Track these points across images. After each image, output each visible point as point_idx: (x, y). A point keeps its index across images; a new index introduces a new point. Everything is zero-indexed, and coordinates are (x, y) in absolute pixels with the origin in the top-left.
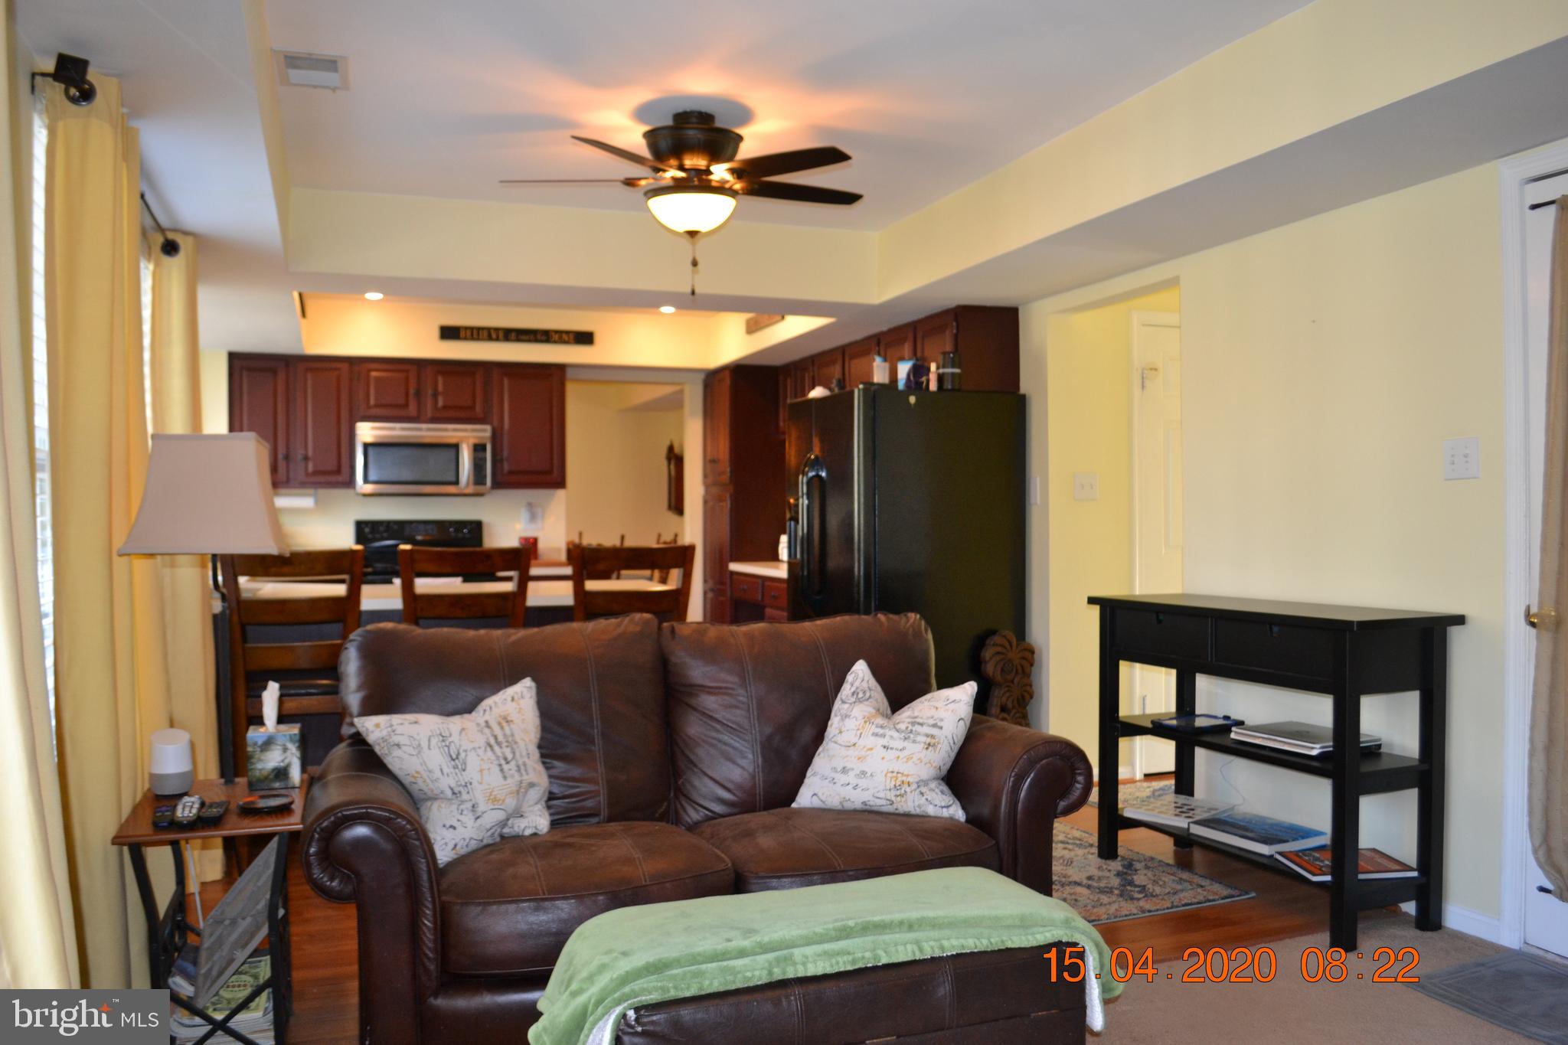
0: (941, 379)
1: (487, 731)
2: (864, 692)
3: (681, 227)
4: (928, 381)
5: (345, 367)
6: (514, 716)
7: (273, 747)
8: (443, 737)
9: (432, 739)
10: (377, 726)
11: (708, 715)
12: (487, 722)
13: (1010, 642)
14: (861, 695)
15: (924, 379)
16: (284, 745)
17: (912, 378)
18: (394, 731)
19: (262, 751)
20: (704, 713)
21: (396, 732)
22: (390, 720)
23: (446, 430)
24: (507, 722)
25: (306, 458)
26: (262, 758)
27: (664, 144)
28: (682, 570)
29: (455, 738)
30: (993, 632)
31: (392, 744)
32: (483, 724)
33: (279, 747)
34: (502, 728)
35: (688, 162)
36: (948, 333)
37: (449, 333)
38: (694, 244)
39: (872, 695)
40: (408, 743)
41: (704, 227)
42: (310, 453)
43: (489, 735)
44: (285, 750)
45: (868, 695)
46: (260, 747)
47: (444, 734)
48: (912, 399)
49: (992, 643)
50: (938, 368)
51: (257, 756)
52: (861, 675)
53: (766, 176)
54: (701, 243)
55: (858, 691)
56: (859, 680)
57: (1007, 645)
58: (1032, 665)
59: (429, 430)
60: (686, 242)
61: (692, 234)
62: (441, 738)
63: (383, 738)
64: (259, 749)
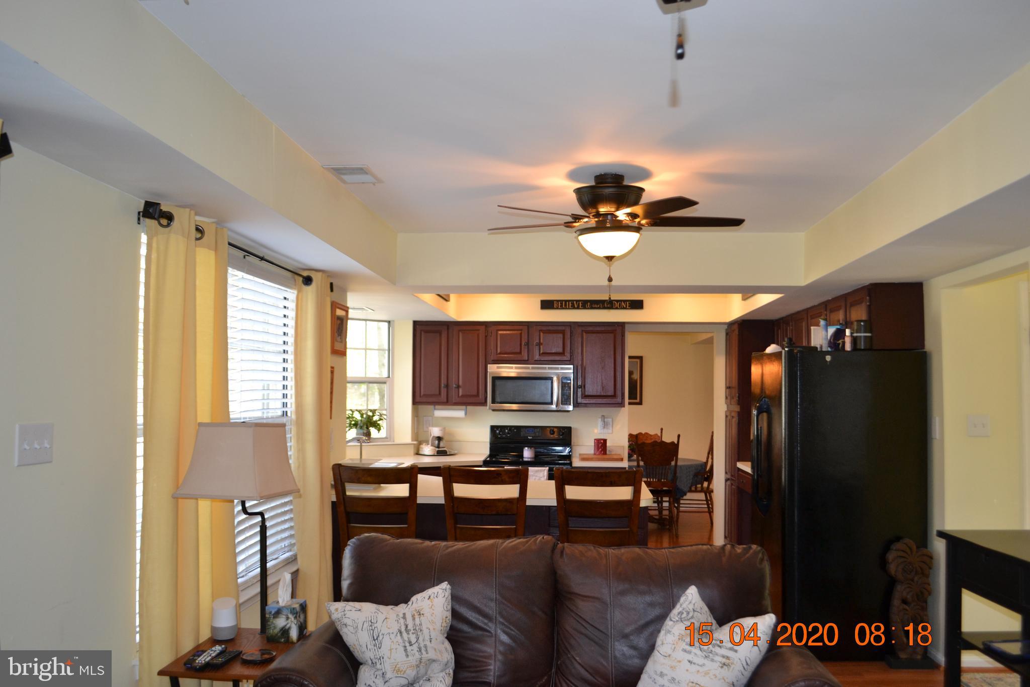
0: (855, 340)
1: (402, 621)
2: (688, 613)
3: (602, 253)
4: (844, 343)
5: (483, 328)
6: (426, 611)
7: (280, 616)
8: (372, 623)
9: (365, 623)
10: (337, 610)
11: (579, 615)
12: (404, 614)
13: (911, 549)
14: (684, 615)
15: (840, 341)
16: (287, 615)
17: (832, 340)
18: (345, 615)
19: (274, 618)
20: (577, 614)
21: (346, 616)
22: (345, 607)
23: (545, 368)
24: (420, 614)
25: (458, 387)
26: (274, 622)
27: (586, 198)
28: (633, 487)
29: (379, 625)
30: (898, 539)
31: (343, 623)
32: (401, 615)
33: (284, 616)
34: (414, 619)
35: (603, 209)
36: (863, 304)
37: (546, 305)
38: (610, 266)
39: (695, 616)
40: (351, 625)
41: (617, 253)
42: (461, 383)
43: (402, 624)
44: (288, 618)
45: (691, 615)
46: (274, 614)
47: (373, 621)
48: (828, 358)
49: (894, 548)
50: (852, 333)
51: (271, 621)
52: (690, 598)
53: (664, 214)
54: (615, 264)
55: (684, 611)
56: (687, 603)
57: (908, 550)
58: (930, 568)
59: (533, 368)
60: (604, 265)
61: (610, 258)
62: (370, 624)
63: (338, 619)
64: (272, 616)
